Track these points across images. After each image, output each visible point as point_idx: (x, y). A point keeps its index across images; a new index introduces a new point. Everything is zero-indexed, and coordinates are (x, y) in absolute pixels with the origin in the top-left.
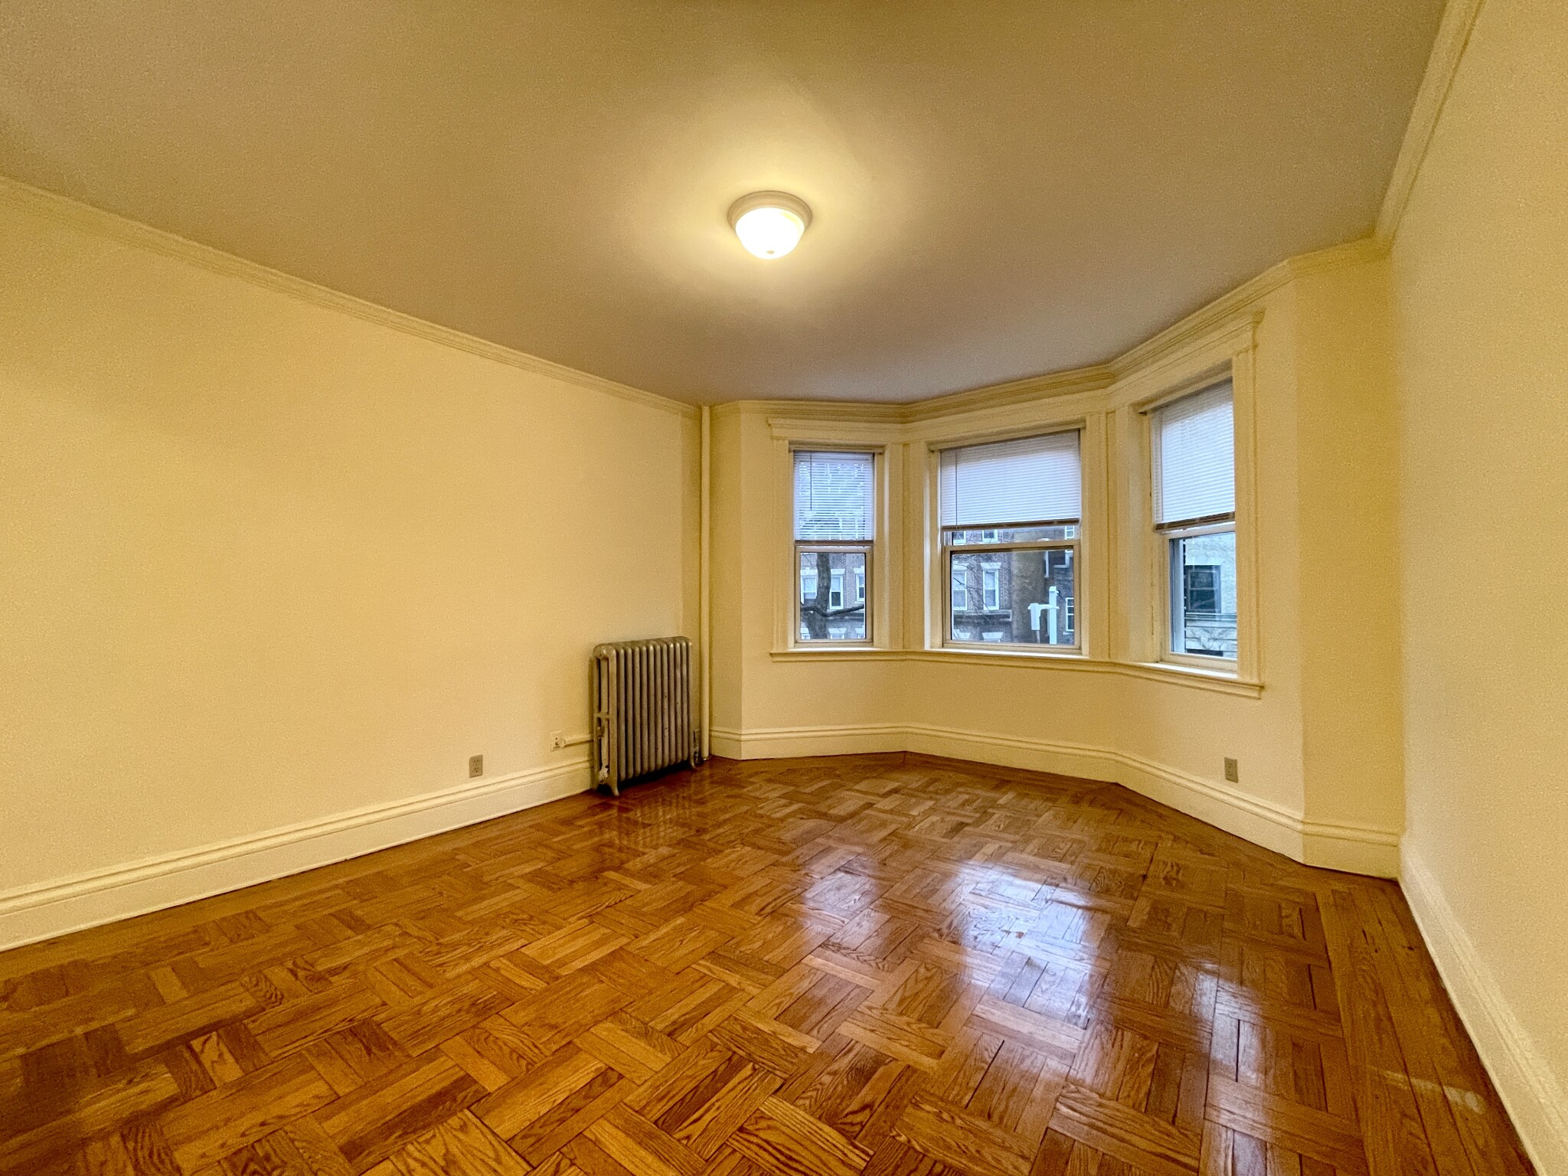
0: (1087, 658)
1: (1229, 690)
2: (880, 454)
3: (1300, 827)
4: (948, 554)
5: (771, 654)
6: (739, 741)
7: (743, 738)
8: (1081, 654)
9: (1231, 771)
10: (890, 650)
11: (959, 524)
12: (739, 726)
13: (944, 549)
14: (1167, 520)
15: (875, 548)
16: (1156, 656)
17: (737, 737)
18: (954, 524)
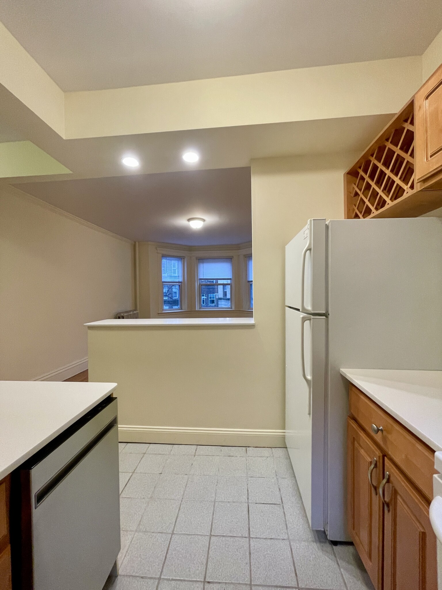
0: (234, 310)
2: (183, 259)
4: (201, 285)
5: (158, 313)
8: (232, 309)
10: (188, 311)
11: (204, 278)
13: (200, 284)
15: (182, 284)
16: (248, 309)
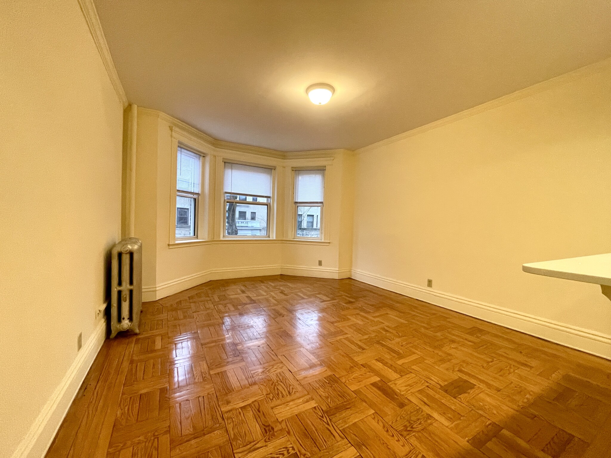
1: (323, 244)
2: (204, 156)
3: (338, 272)
5: (169, 245)
6: (156, 291)
7: (157, 289)
8: (269, 238)
9: (320, 263)
11: (232, 192)
12: (155, 283)
14: (299, 201)
15: (200, 197)
16: (293, 238)
17: (154, 289)
18: (230, 192)
